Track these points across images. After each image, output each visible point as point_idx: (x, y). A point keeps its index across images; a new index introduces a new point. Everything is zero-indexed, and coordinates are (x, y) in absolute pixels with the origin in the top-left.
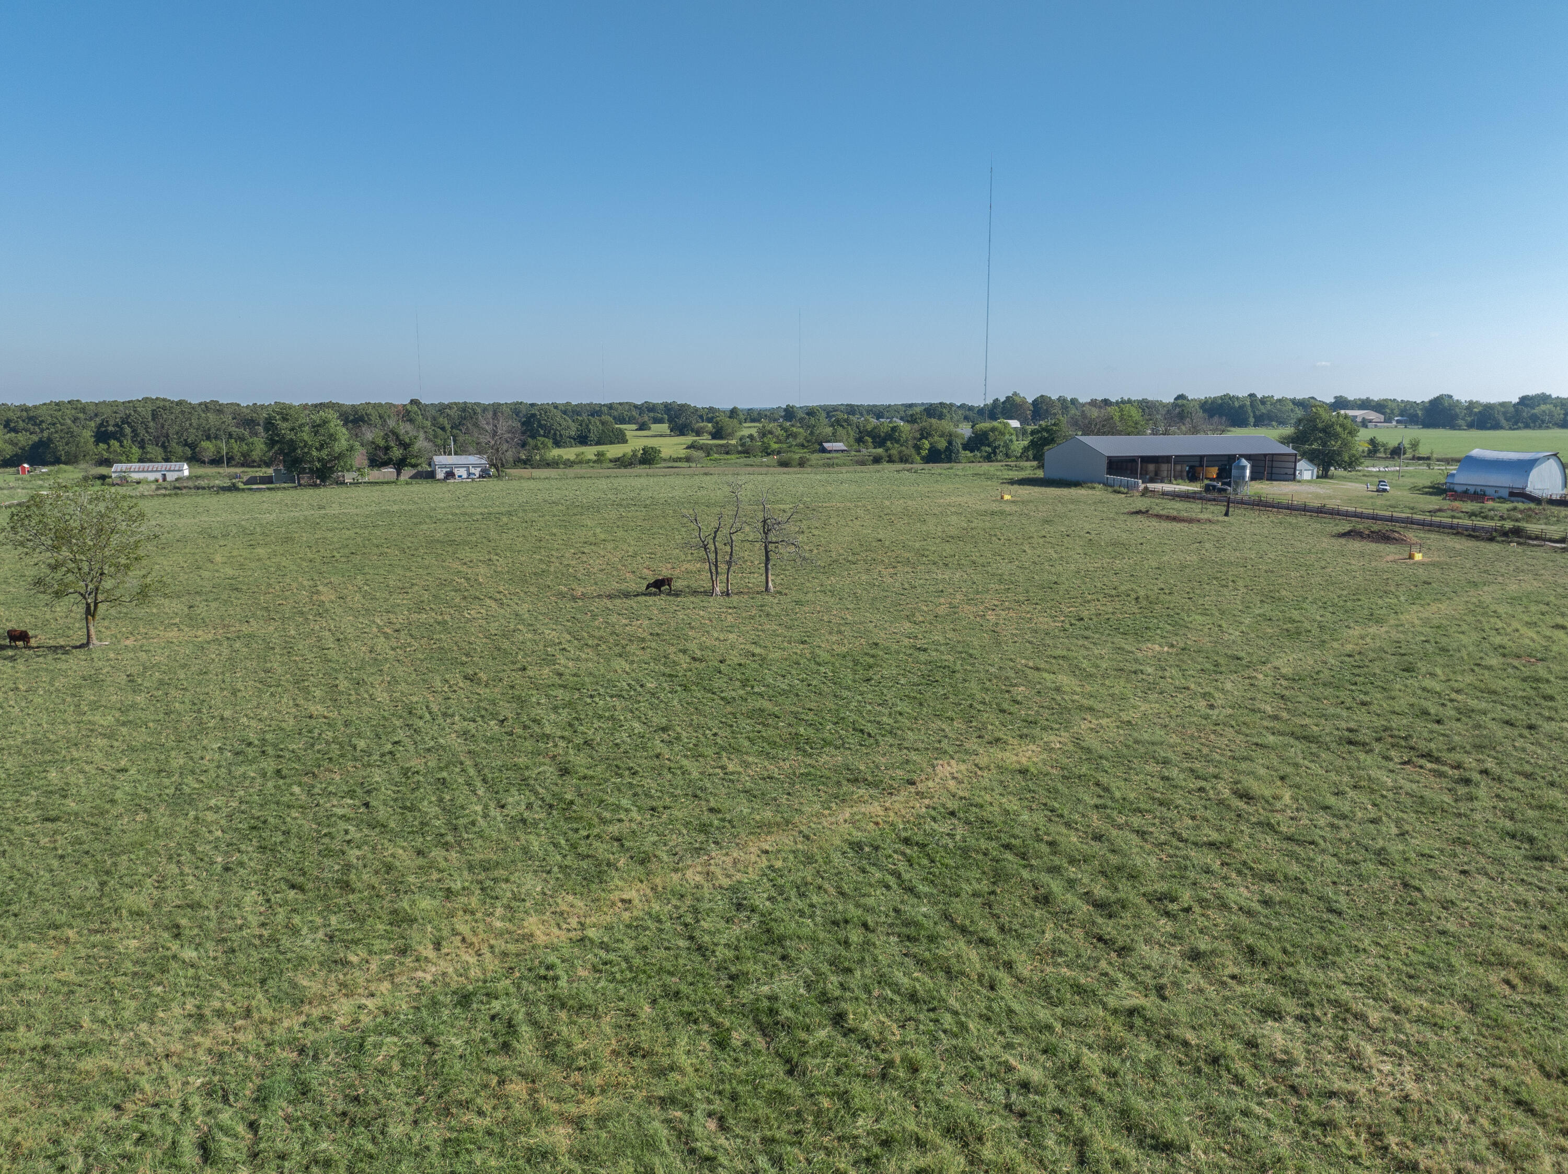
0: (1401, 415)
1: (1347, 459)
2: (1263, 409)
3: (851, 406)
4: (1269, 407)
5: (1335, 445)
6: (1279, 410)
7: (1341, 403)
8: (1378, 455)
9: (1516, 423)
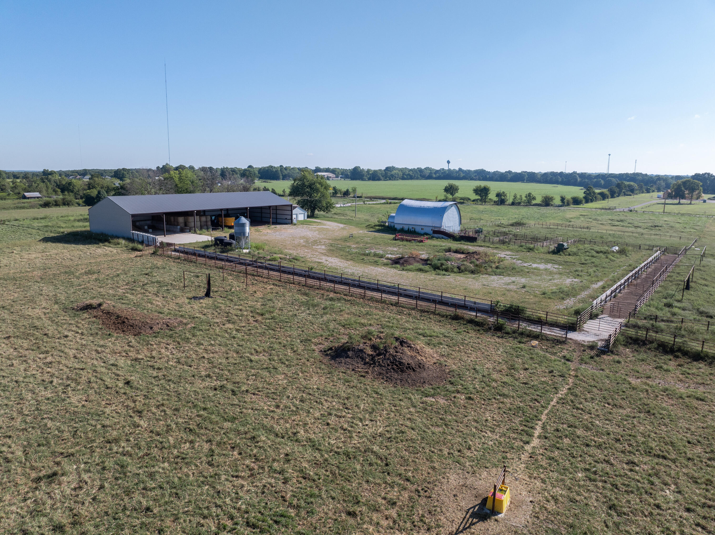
0: (342, 175)
1: (325, 205)
2: (286, 172)
3: (85, 170)
4: (288, 171)
5: (317, 196)
6: (293, 173)
7: (318, 170)
8: (338, 195)
9: (386, 178)
